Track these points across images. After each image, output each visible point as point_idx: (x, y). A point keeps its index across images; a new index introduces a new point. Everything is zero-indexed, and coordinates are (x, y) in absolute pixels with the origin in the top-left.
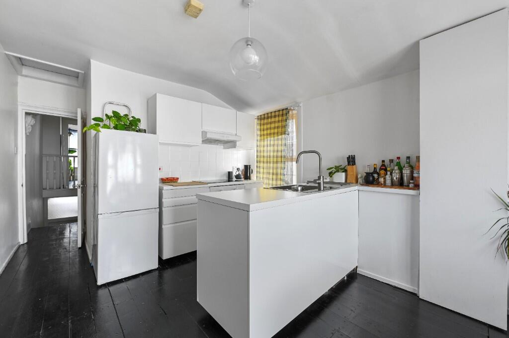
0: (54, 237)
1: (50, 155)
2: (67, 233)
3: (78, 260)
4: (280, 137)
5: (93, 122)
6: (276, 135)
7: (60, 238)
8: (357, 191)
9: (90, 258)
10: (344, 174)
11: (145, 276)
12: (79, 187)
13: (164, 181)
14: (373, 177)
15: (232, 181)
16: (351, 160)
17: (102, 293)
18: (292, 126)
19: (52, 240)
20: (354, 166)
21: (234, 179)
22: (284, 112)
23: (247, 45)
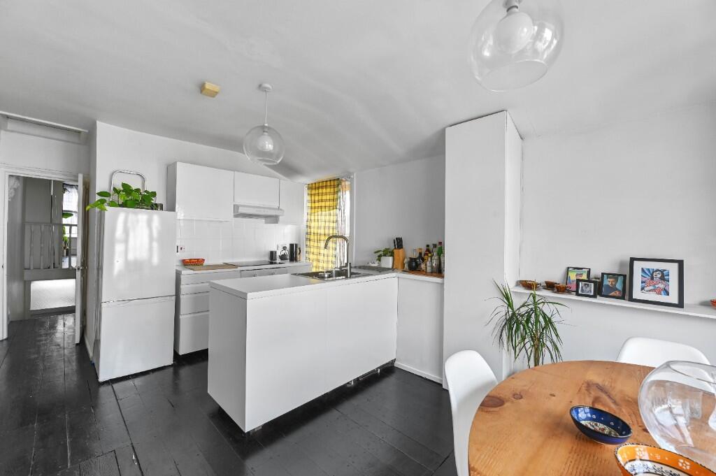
0: (42, 332)
1: (36, 224)
2: (60, 327)
3: (75, 357)
4: (332, 212)
5: (98, 198)
6: (327, 209)
7: (50, 334)
8: (396, 279)
9: (91, 354)
10: (391, 258)
11: (156, 374)
12: (78, 269)
13: (186, 263)
14: (416, 263)
15: (275, 263)
16: (399, 243)
17: (104, 391)
18: (346, 197)
19: (41, 336)
20: (401, 250)
21: (278, 260)
22: (336, 183)
23: (264, 132)
